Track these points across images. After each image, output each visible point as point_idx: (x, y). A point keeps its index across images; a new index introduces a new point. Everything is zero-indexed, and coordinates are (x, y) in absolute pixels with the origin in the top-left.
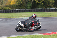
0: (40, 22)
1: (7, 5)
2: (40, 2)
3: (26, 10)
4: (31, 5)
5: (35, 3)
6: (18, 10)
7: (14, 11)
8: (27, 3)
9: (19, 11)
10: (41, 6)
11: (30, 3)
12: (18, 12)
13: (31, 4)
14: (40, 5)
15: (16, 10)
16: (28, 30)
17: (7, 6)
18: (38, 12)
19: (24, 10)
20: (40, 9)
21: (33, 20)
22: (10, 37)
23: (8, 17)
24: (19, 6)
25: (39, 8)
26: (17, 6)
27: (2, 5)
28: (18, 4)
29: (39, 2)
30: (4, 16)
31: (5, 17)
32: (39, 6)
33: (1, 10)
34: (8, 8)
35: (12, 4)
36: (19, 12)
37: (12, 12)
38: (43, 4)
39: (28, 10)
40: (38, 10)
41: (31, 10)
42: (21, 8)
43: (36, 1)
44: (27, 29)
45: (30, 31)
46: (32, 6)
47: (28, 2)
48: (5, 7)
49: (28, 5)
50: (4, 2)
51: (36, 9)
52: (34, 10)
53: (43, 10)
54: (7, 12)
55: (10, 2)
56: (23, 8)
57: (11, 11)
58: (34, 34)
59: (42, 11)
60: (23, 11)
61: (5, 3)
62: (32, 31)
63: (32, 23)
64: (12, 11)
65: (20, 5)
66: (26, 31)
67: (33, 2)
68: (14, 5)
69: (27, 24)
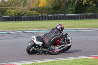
0: (69, 38)
1: (32, 7)
2: (90, 3)
3: (66, 16)
4: (74, 8)
5: (82, 4)
6: (51, 17)
7: (45, 17)
8: (67, 4)
9: (54, 17)
10: (91, 10)
11: (73, 4)
12: (51, 19)
13: (75, 6)
14: (90, 8)
15: (48, 17)
16: (49, 52)
17: (33, 10)
18: (86, 19)
19: (63, 16)
20: (90, 15)
21: (57, 34)
22: (39, 62)
23: (34, 28)
24: (54, 8)
25: (88, 12)
26: (50, 9)
27: (25, 8)
28: (52, 6)
29: (88, 2)
30: (28, 26)
31: (30, 27)
32: (88, 10)
33: (23, 15)
34: (34, 13)
35: (41, 5)
36: (54, 19)
37: (42, 20)
38: (95, 5)
39: (69, 16)
40: (86, 15)
41: (75, 16)
42: (57, 13)
43: (83, 1)
44: (47, 50)
45: (52, 54)
46: (77, 9)
47: (70, 2)
48: (29, 11)
49: (70, 8)
50: (27, 3)
51: (84, 15)
52: (79, 16)
53: (95, 15)
54: (33, 20)
55: (39, 3)
56: (60, 13)
57: (39, 17)
58: (79, 58)
59: (93, 17)
60: (60, 17)
61: (29, 4)
62: (56, 54)
63: (56, 39)
64: (42, 17)
65: (56, 8)
66: (46, 54)
67: (78, 2)
68: (46, 8)
69: (47, 41)
